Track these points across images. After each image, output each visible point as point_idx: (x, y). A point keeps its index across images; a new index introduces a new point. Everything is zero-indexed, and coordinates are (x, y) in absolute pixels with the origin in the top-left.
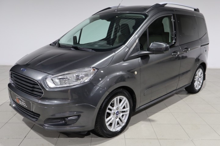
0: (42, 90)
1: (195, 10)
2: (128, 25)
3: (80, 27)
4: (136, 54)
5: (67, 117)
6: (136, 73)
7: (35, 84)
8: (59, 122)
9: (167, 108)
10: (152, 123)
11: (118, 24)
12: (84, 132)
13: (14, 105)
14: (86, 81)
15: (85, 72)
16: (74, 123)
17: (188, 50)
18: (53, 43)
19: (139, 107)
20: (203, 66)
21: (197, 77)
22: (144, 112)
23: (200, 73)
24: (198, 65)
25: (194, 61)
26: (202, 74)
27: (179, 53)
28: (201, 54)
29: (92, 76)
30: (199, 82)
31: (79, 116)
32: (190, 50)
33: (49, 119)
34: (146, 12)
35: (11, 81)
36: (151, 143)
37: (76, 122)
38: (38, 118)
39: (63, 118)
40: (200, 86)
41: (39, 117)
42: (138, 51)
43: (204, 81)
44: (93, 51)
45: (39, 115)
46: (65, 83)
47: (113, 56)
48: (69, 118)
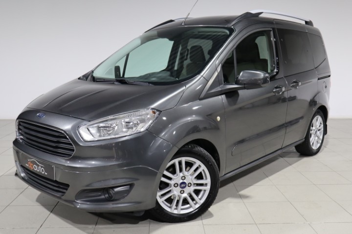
0: (72, 145)
1: (306, 22)
2: (201, 47)
3: (125, 52)
4: (218, 89)
5: (113, 188)
6: (219, 118)
7: (61, 136)
8: (100, 196)
9: (267, 179)
10: (245, 201)
11: (185, 47)
12: (139, 212)
13: (23, 175)
14: (142, 130)
15: (140, 116)
16: (124, 197)
17: (298, 85)
18: (84, 76)
19: (225, 175)
20: (323, 111)
21: (314, 128)
22: (231, 185)
23: (318, 124)
24: (315, 109)
25: (307, 105)
26: (322, 126)
27: (284, 89)
28: (318, 93)
29: (151, 122)
30: (316, 138)
31: (131, 186)
32: (302, 84)
33: (84, 191)
34: (231, 25)
35: (18, 134)
36: (245, 230)
37: (126, 196)
38: (64, 191)
39: (106, 190)
40: (319, 145)
41: (67, 189)
42: (220, 84)
43: (325, 136)
44: (151, 84)
45: (68, 186)
46: (108, 133)
47: (183, 92)
48: (116, 190)
